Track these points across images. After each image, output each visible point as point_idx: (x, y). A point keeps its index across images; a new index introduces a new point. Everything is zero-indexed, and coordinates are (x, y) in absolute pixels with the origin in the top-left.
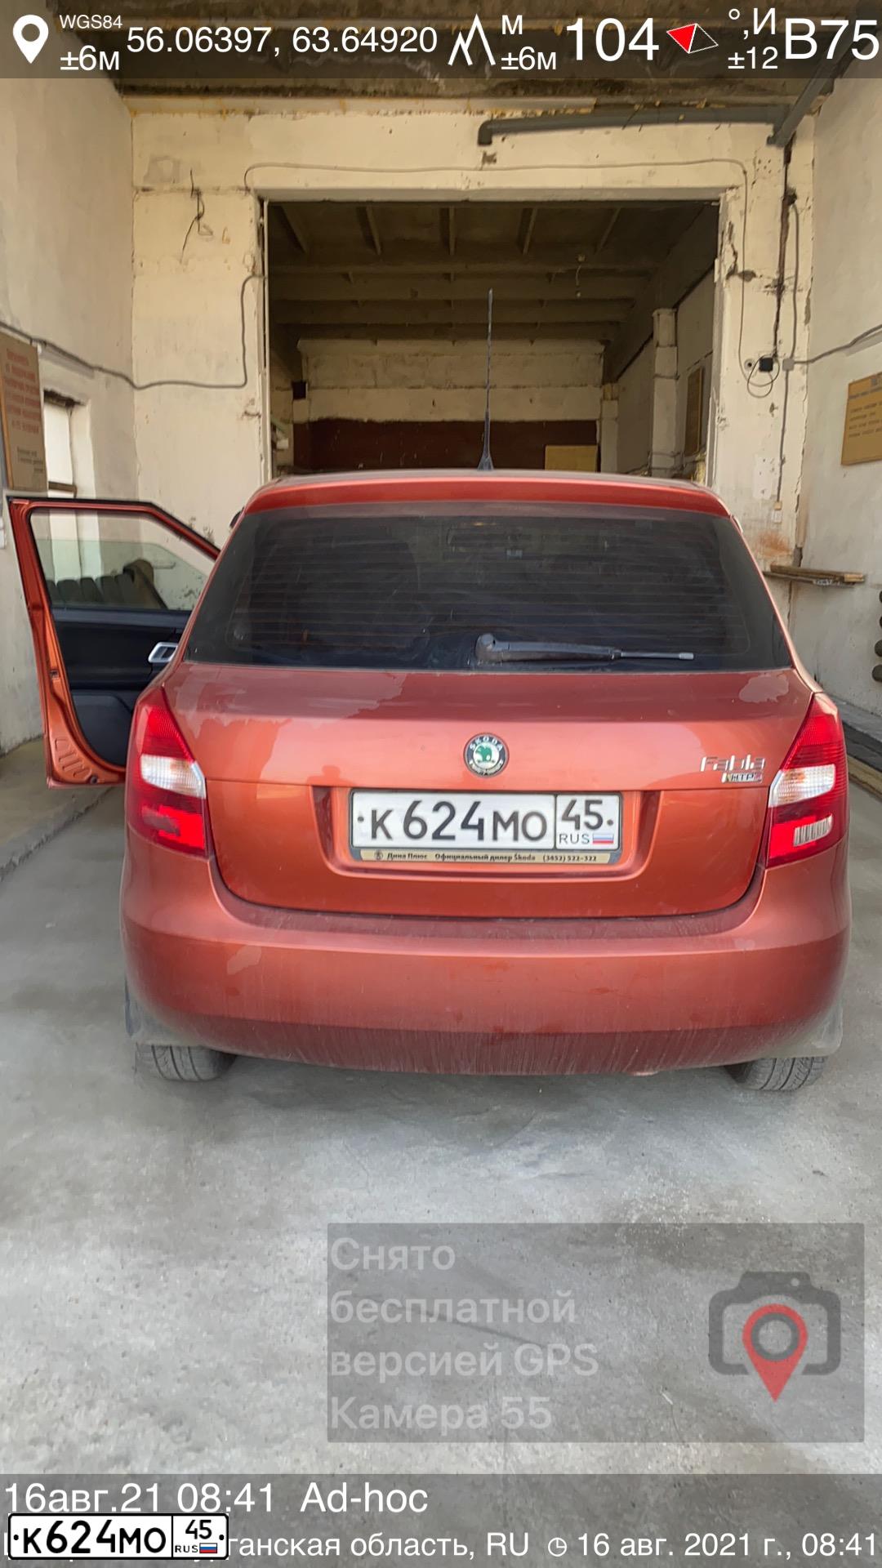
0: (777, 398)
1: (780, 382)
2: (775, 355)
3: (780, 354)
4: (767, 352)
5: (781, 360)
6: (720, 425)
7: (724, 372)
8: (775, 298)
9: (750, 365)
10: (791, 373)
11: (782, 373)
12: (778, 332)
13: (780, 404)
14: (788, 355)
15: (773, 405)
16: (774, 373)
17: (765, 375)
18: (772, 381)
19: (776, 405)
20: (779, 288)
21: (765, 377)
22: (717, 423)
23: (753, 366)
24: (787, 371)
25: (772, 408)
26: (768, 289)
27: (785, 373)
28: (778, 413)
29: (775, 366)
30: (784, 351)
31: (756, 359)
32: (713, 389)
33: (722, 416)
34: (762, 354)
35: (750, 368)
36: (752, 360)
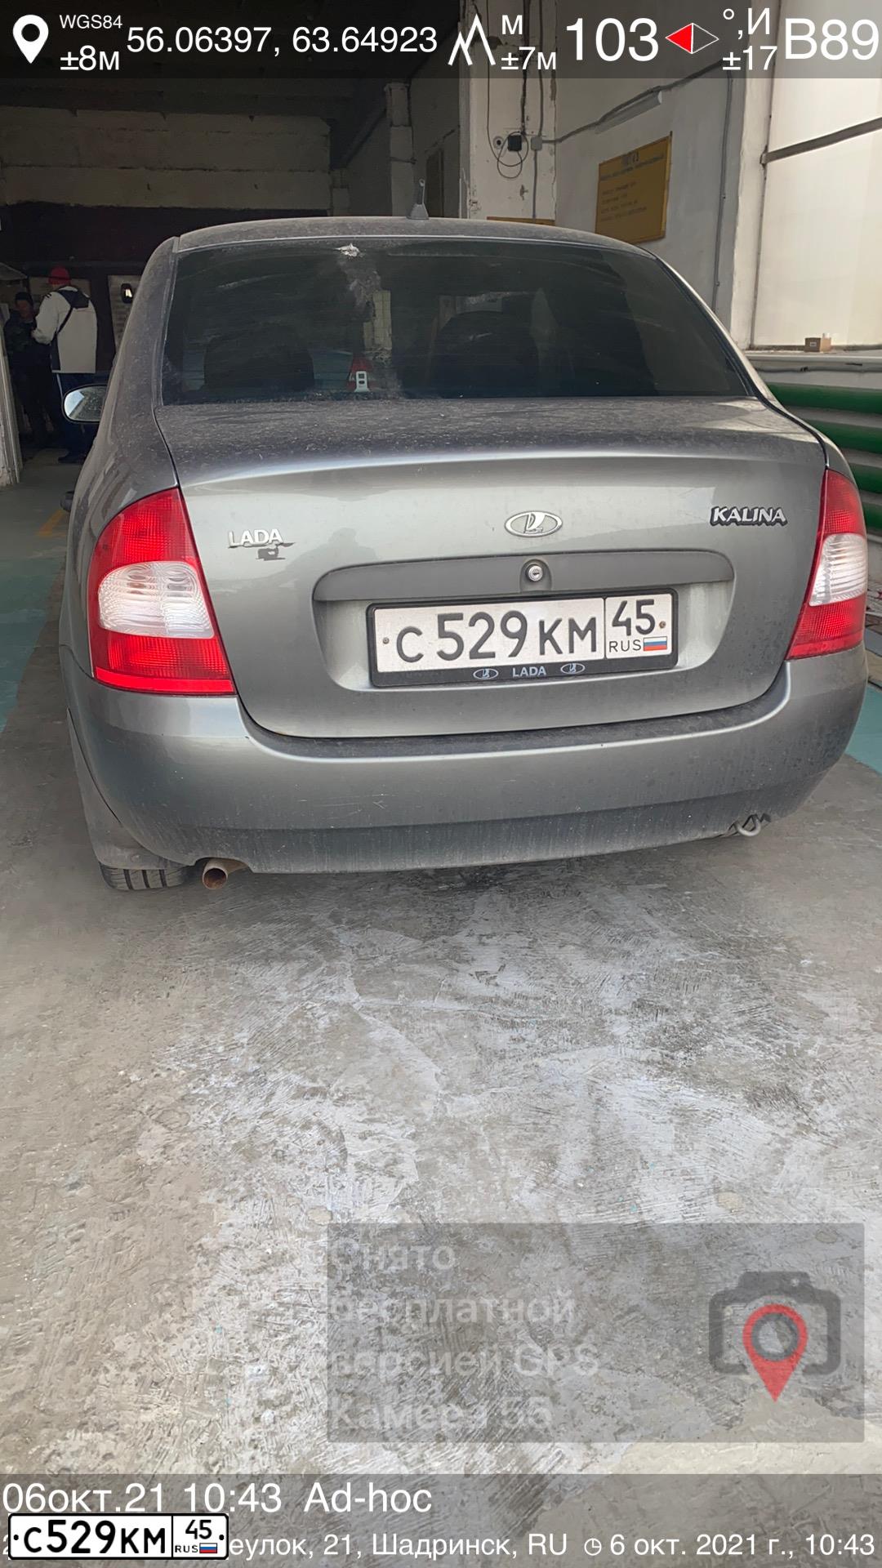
0: (527, 180)
1: (529, 161)
2: (523, 133)
3: (527, 132)
4: (514, 128)
5: (529, 138)
6: (472, 208)
7: (473, 150)
9: (499, 143)
10: (539, 153)
11: (531, 152)
12: (525, 106)
13: (529, 187)
14: (536, 133)
15: (523, 188)
16: (523, 152)
17: (514, 154)
18: (521, 161)
19: (526, 188)
21: (513, 156)
22: (468, 207)
23: (502, 142)
24: (536, 151)
25: (523, 191)
27: (533, 153)
28: (528, 196)
29: (524, 145)
30: (532, 130)
31: (505, 137)
32: (462, 169)
33: (475, 199)
34: (510, 132)
35: (499, 147)
36: (500, 138)
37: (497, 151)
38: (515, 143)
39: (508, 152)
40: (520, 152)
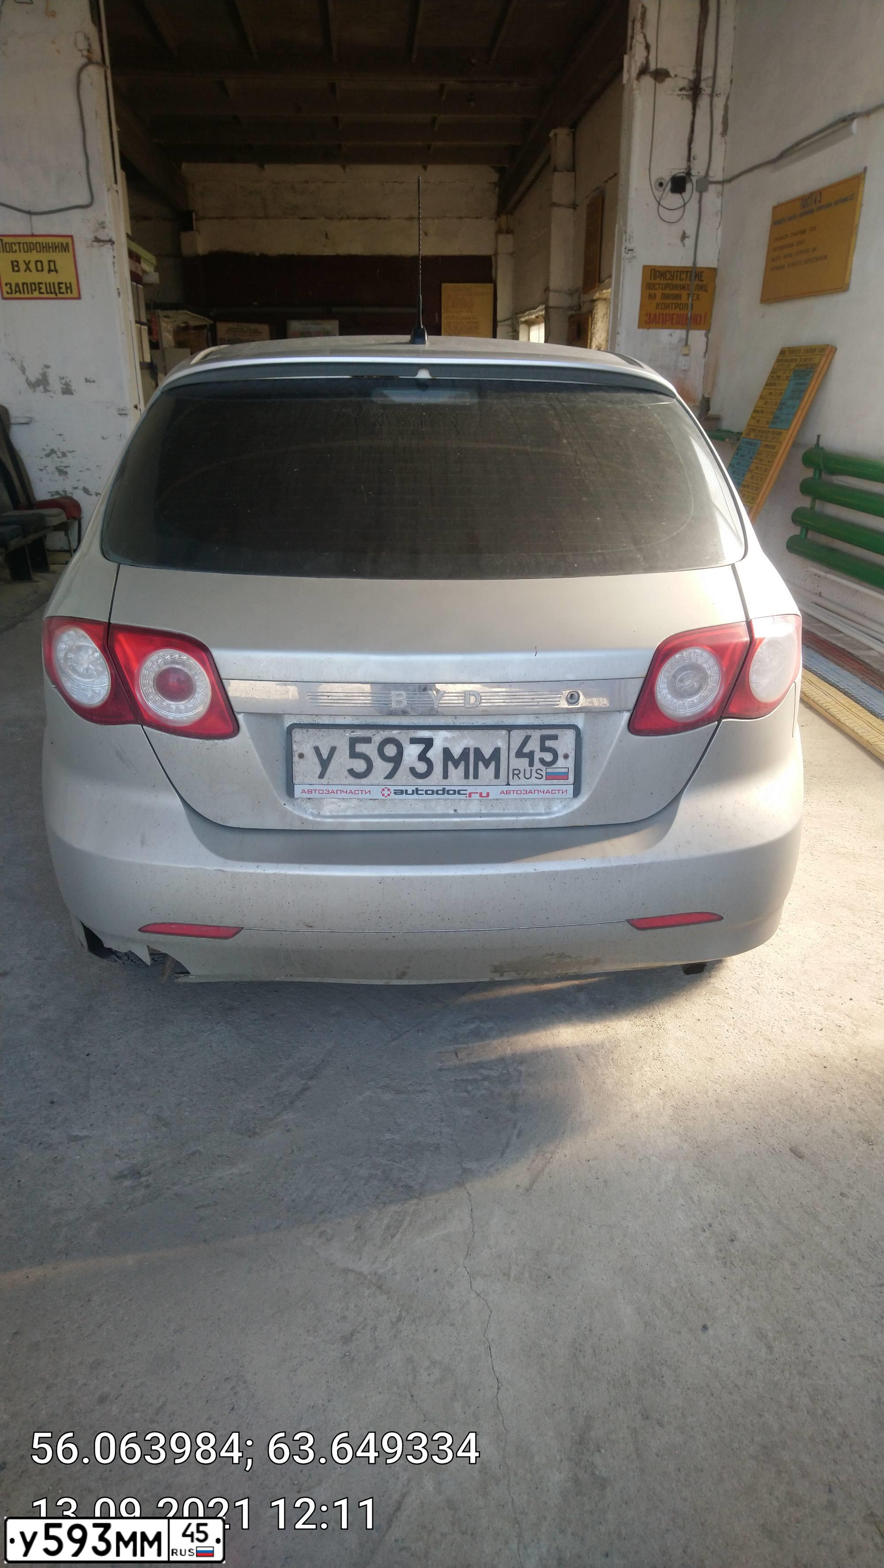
0: (689, 225)
1: (693, 205)
2: (689, 174)
3: (693, 172)
4: (678, 167)
5: (694, 179)
6: (628, 256)
7: (633, 194)
8: (688, 104)
10: (705, 195)
11: (696, 195)
12: (692, 146)
13: (691, 231)
14: (703, 173)
15: (684, 233)
16: (686, 195)
17: (677, 197)
18: (685, 204)
19: (688, 233)
20: (694, 91)
21: (675, 200)
22: (623, 255)
23: (664, 184)
24: (701, 193)
25: (684, 237)
26: (684, 92)
27: (698, 195)
28: (689, 242)
29: (689, 187)
30: (698, 170)
31: (668, 178)
32: (620, 214)
33: (630, 246)
34: (674, 172)
35: (661, 189)
36: (662, 179)
37: (658, 194)
38: (678, 184)
39: (670, 195)
40: (683, 194)
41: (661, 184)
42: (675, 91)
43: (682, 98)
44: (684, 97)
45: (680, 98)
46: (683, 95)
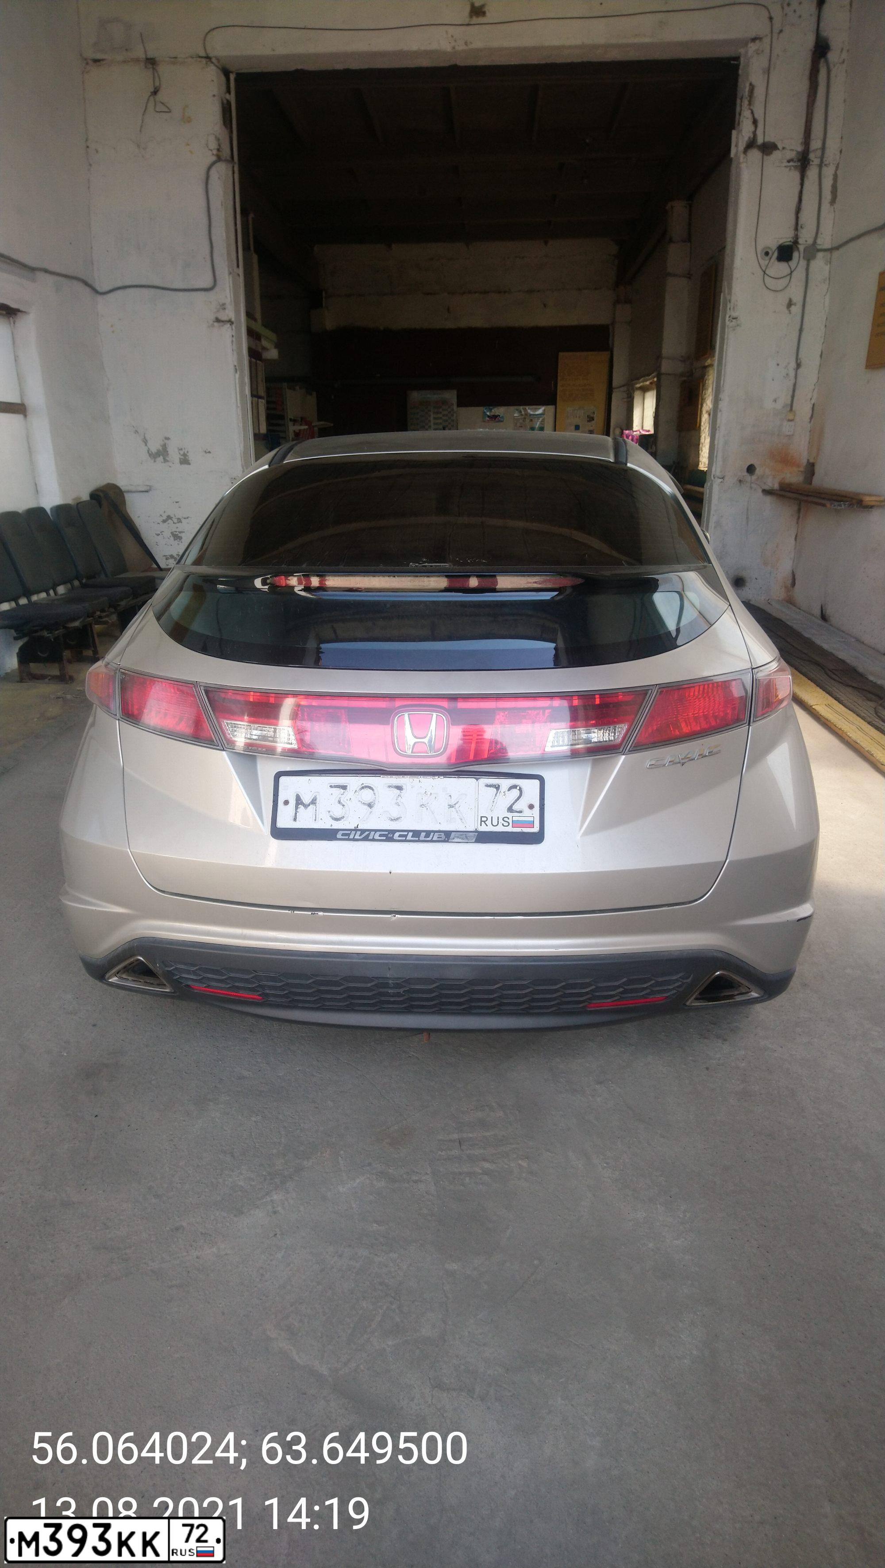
0: (796, 293)
1: (800, 274)
2: (796, 242)
3: (801, 241)
4: (785, 236)
5: (802, 247)
6: (732, 325)
7: (738, 263)
8: (796, 175)
10: (812, 263)
11: (803, 263)
12: (800, 213)
13: (798, 299)
14: (811, 242)
15: (790, 301)
16: (793, 263)
17: (783, 265)
18: (792, 272)
19: (794, 300)
20: (803, 162)
22: (727, 323)
23: (770, 253)
24: (809, 261)
25: (790, 304)
26: (791, 164)
27: (806, 262)
28: (797, 311)
29: (796, 254)
30: (806, 238)
31: (775, 248)
32: (725, 284)
33: (734, 314)
34: (781, 242)
35: (767, 258)
36: (769, 248)
37: (764, 263)
38: (785, 253)
39: (776, 263)
40: (791, 263)
41: (767, 254)
42: (782, 163)
43: (790, 169)
44: (792, 168)
45: (789, 168)
46: (790, 166)
